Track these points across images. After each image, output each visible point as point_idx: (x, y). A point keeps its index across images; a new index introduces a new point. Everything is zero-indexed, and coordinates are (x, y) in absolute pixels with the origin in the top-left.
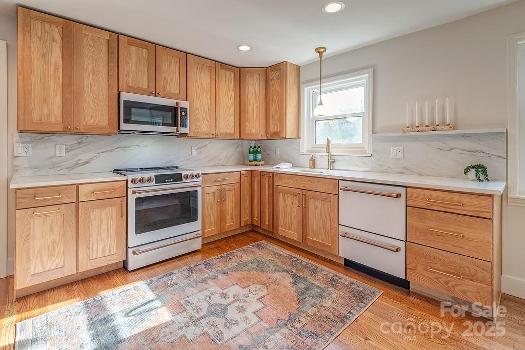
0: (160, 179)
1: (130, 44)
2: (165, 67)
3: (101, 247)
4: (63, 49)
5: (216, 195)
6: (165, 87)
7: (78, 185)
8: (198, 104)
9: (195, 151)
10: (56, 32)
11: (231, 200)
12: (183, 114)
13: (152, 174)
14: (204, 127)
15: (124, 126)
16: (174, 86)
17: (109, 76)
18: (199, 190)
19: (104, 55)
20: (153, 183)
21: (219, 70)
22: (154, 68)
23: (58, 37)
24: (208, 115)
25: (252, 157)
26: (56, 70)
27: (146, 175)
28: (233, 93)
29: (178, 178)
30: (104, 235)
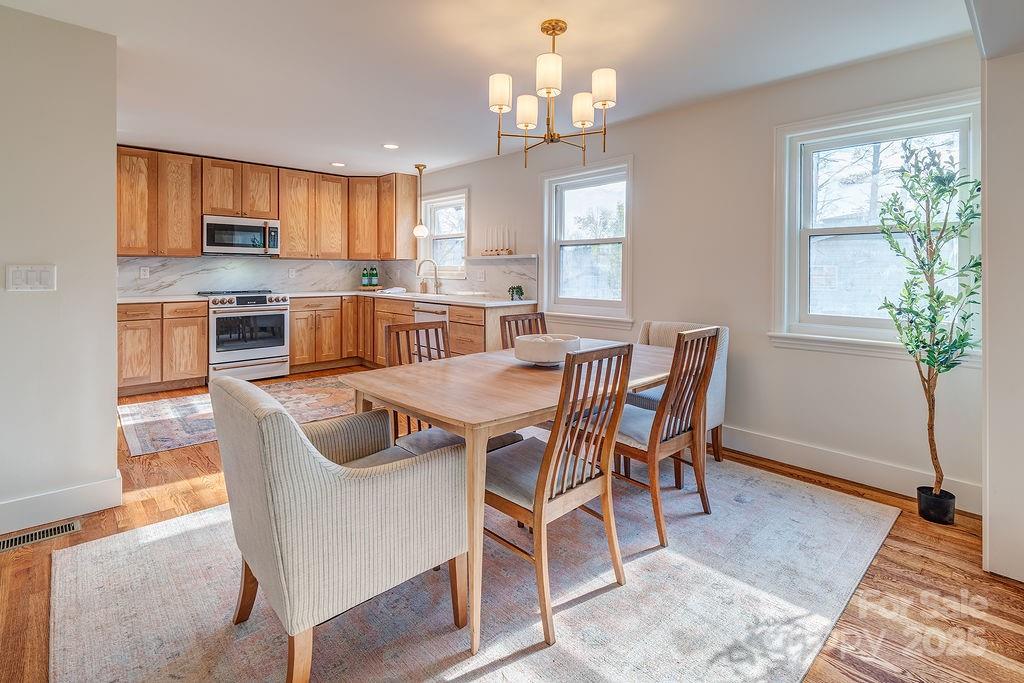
0: (241, 301)
1: (214, 165)
2: (252, 185)
3: (183, 362)
4: (149, 178)
5: (310, 322)
6: (252, 206)
7: (162, 304)
8: (292, 222)
9: (293, 274)
10: (142, 164)
11: (328, 329)
12: (273, 234)
13: (234, 297)
14: (300, 247)
15: (207, 249)
16: (263, 206)
17: (193, 200)
18: (287, 314)
19: (187, 179)
20: (235, 304)
21: (319, 182)
22: (240, 188)
23: (144, 169)
24: (305, 233)
25: (365, 281)
26: (142, 198)
27: (227, 297)
28: (339, 207)
29: (261, 300)
30: (186, 350)
